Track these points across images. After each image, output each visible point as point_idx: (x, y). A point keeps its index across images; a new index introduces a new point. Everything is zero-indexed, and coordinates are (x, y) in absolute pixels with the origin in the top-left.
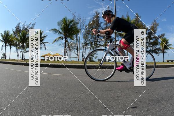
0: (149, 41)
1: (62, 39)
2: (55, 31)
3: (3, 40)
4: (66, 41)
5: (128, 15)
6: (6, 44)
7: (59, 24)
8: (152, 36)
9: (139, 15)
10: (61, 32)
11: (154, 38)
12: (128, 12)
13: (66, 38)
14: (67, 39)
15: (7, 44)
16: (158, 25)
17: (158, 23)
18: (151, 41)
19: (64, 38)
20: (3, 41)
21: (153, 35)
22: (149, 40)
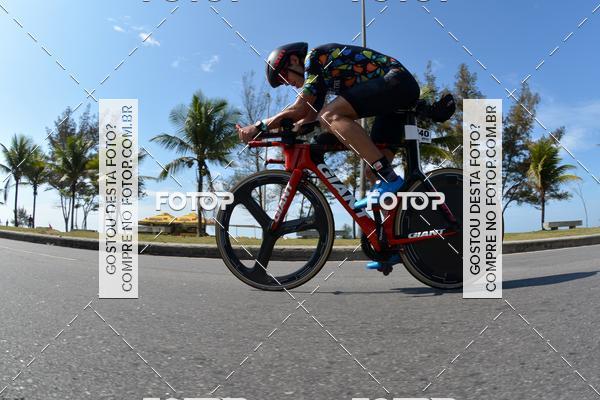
0: (510, 160)
1: (190, 164)
2: (168, 140)
3: (8, 166)
4: (204, 172)
5: (430, 75)
6: (17, 179)
7: (175, 117)
8: (520, 143)
9: (471, 71)
10: (186, 141)
11: (524, 147)
12: (430, 62)
13: (201, 163)
14: (206, 166)
15: (23, 179)
16: (536, 100)
17: (537, 94)
18: (516, 159)
19: (196, 162)
20: (8, 170)
21: (521, 139)
22: (510, 157)
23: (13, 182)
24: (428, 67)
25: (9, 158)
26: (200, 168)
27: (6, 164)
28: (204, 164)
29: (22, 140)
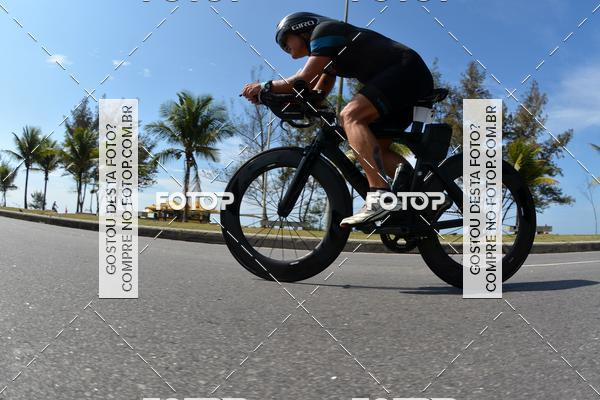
1: (178, 156)
3: (19, 154)
4: (191, 162)
5: (435, 72)
6: (27, 165)
12: (437, 59)
13: (189, 155)
14: (193, 159)
15: (35, 166)
16: (544, 100)
17: (545, 95)
19: (184, 155)
20: (19, 158)
23: (24, 167)
24: (435, 63)
25: (21, 147)
26: (188, 160)
27: (18, 152)
28: (192, 156)
29: (33, 131)
